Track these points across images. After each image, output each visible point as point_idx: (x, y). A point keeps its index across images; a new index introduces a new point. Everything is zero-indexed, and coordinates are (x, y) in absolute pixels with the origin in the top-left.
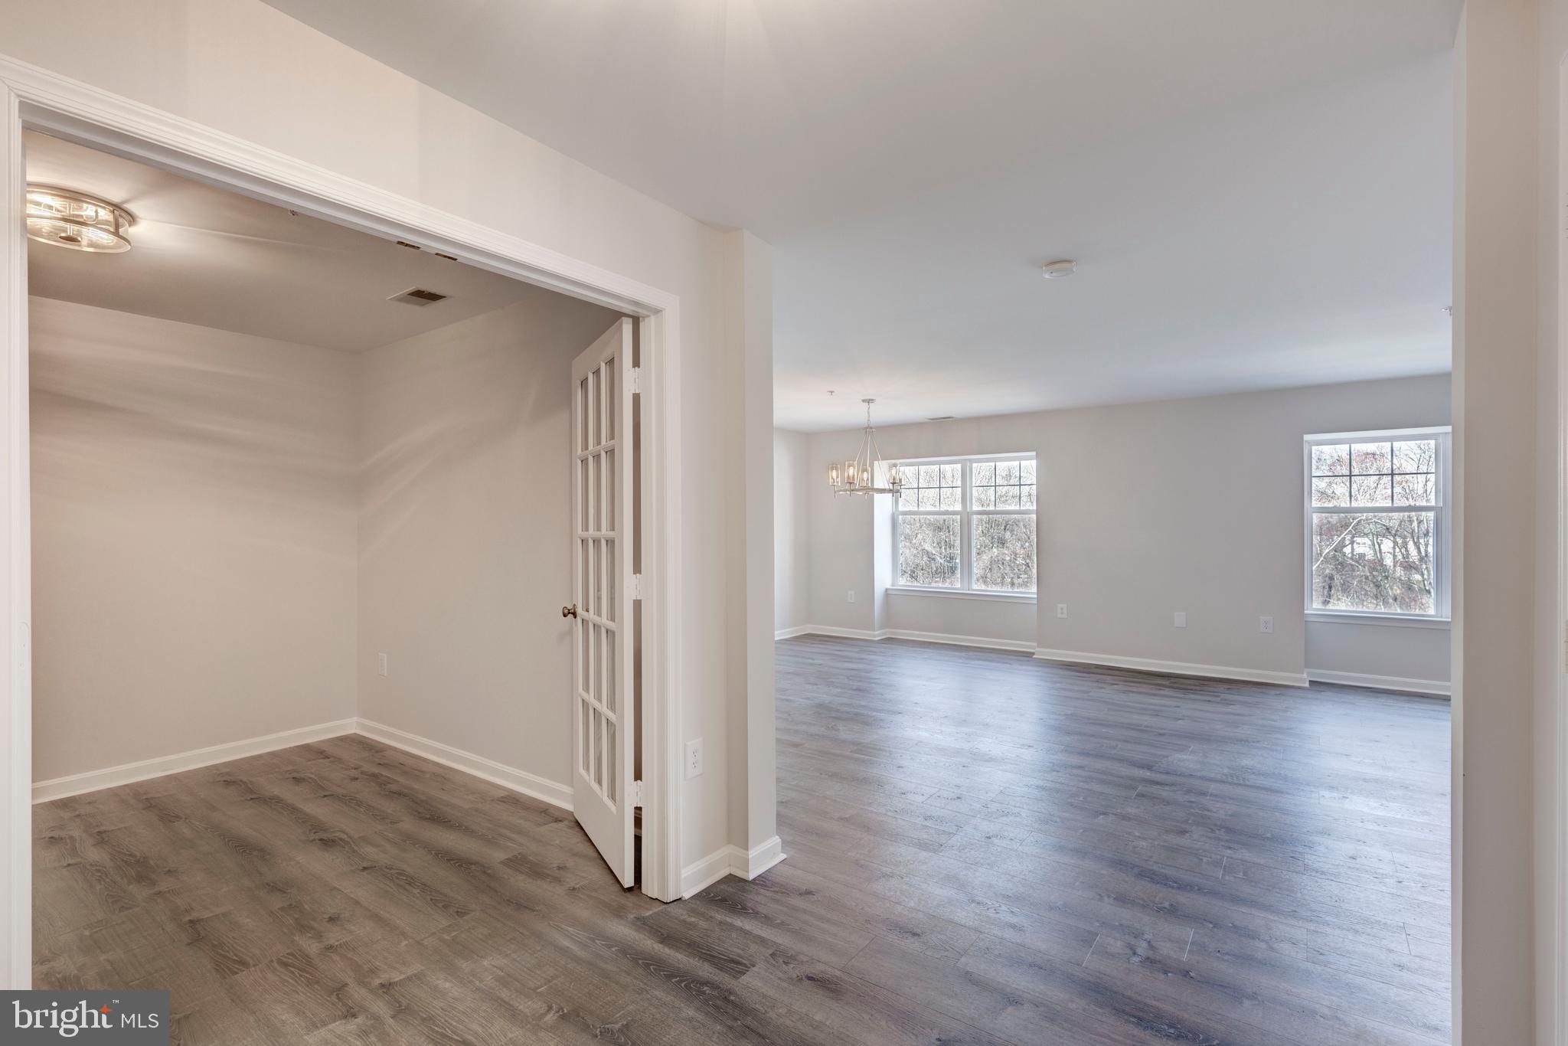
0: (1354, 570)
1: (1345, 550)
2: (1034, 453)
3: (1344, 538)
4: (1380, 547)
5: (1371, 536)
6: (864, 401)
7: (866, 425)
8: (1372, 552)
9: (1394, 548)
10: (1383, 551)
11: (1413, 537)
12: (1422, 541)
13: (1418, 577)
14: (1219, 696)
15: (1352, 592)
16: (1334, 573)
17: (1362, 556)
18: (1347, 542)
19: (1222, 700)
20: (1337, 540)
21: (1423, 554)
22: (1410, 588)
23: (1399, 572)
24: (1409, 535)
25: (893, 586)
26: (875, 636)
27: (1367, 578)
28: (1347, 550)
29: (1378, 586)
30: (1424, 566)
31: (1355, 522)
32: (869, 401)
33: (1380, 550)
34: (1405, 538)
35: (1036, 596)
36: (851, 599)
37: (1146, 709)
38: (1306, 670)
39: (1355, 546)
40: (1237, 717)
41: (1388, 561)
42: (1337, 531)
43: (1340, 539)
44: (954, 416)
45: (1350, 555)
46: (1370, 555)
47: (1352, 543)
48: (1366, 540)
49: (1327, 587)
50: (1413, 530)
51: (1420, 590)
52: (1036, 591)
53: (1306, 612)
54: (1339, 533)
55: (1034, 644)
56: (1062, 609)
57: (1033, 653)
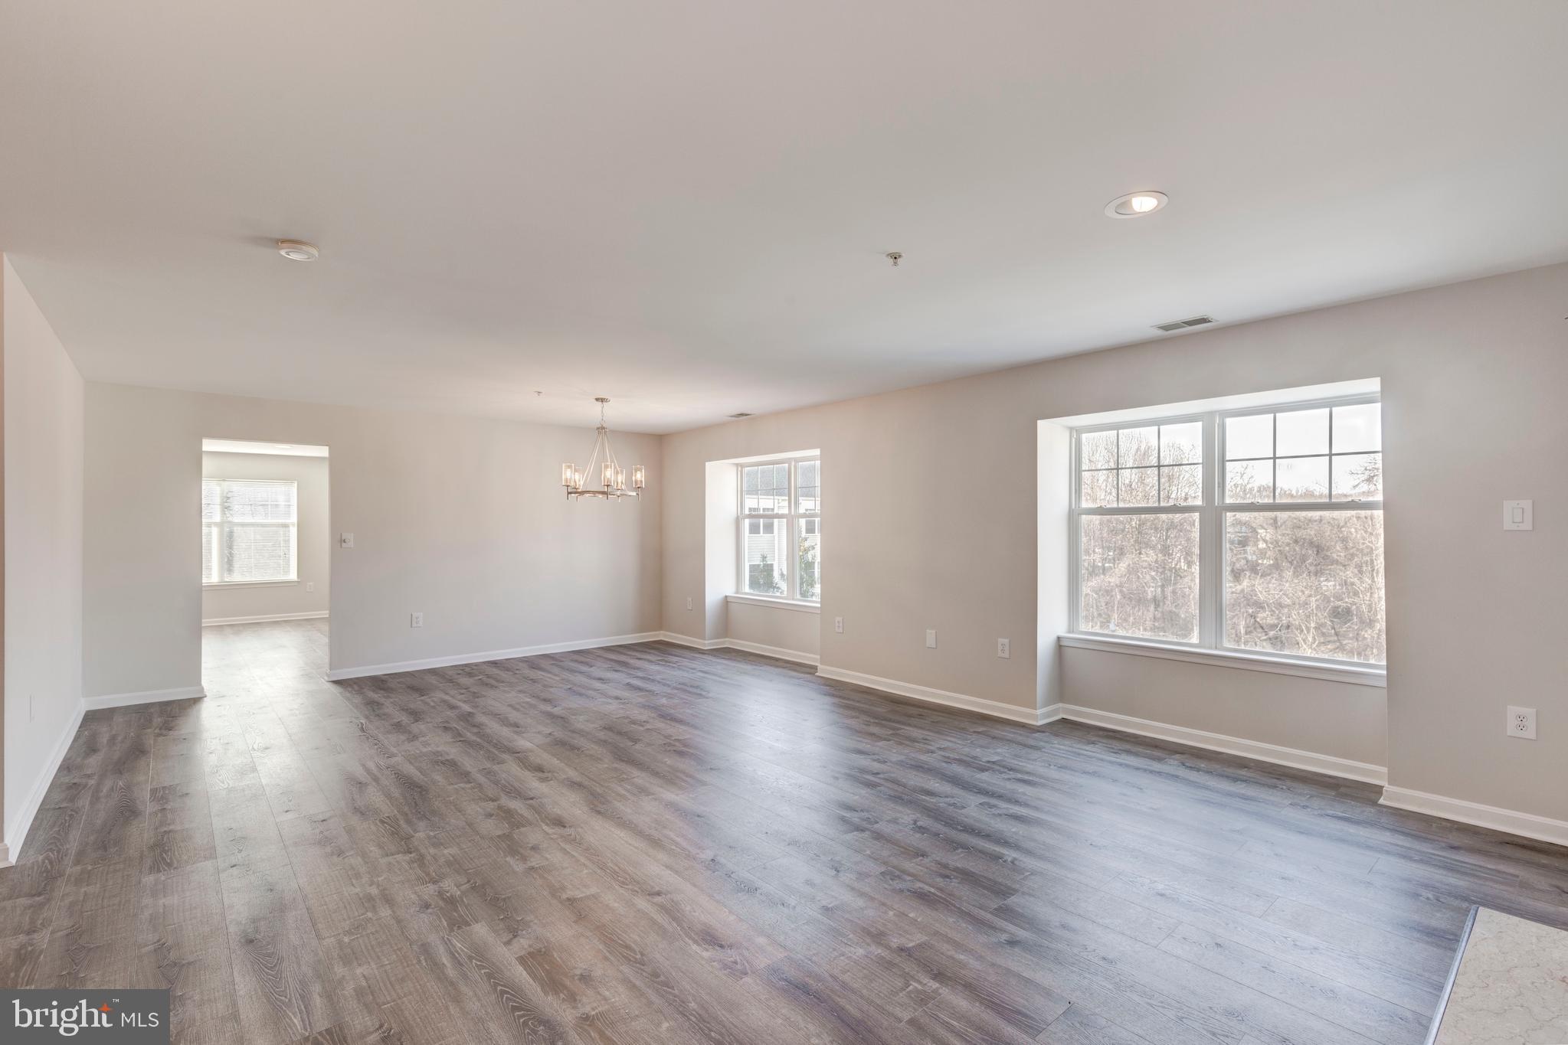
6: (597, 400)
7: (600, 426)
26: (704, 645)
32: (602, 400)
55: (818, 657)
56: (838, 622)
57: (815, 668)
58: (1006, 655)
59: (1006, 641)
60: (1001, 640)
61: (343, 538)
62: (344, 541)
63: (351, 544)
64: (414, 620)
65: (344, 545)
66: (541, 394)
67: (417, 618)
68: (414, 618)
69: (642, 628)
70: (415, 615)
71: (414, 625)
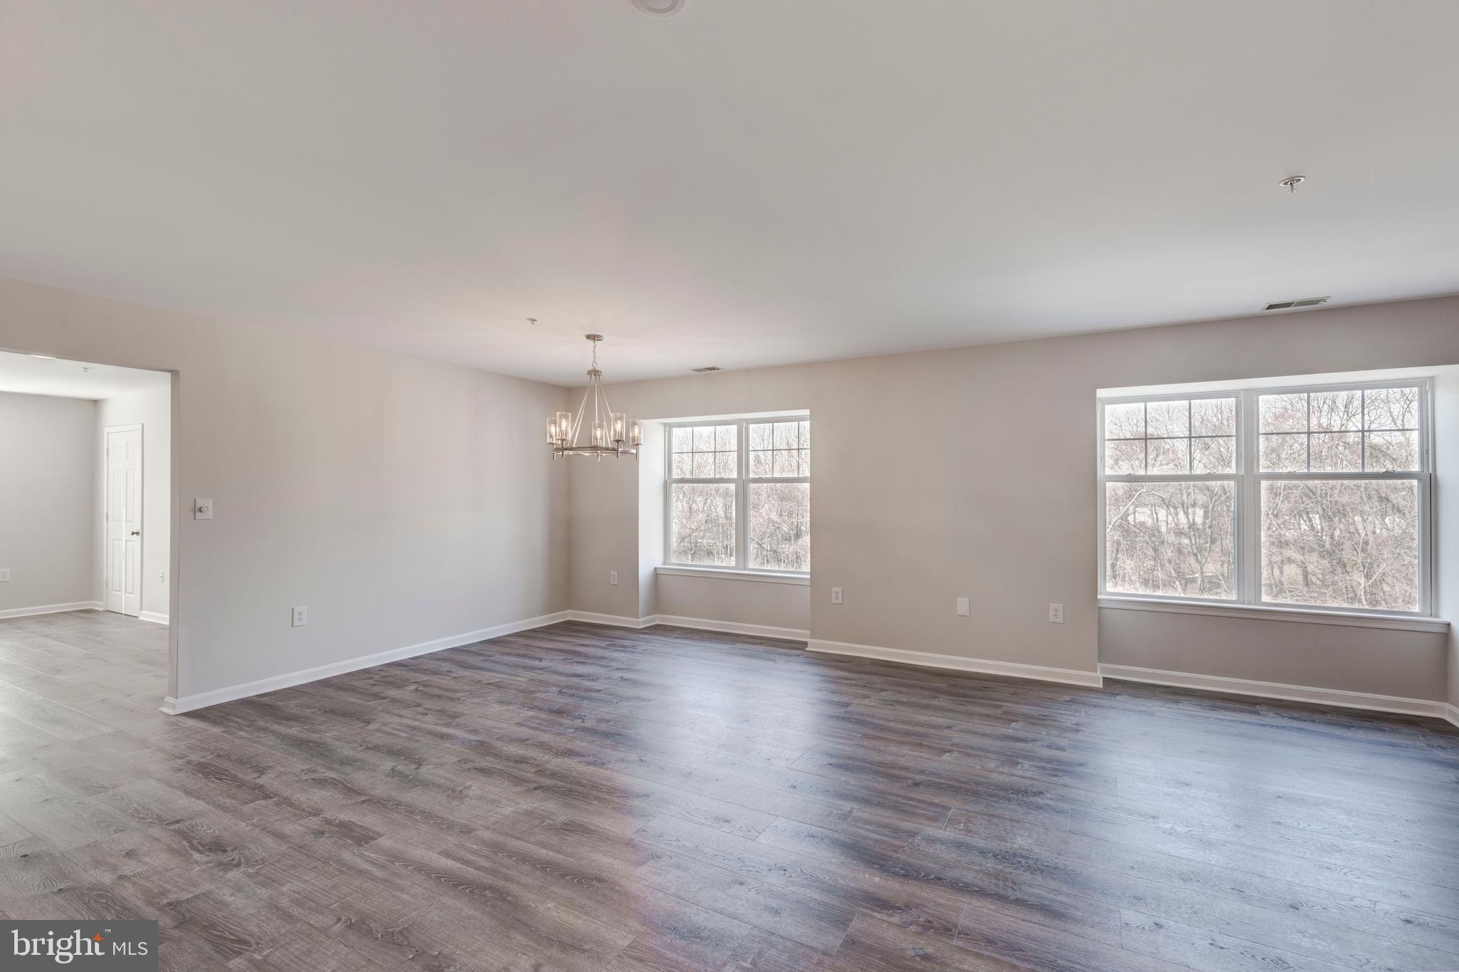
0: (1136, 537)
1: (1129, 518)
2: (806, 412)
3: (1128, 508)
4: (1157, 515)
5: (1150, 506)
6: (588, 337)
7: (591, 368)
8: (1150, 520)
9: (1167, 516)
10: (1160, 520)
11: (1183, 507)
12: (1190, 510)
13: (1186, 541)
14: (1000, 707)
15: (1135, 556)
16: (1121, 539)
17: (1142, 524)
18: (1131, 511)
19: (1004, 713)
20: (1122, 510)
21: (1191, 521)
22: (1180, 552)
23: (1171, 538)
24: (1180, 506)
25: (664, 564)
26: (638, 623)
27: (1147, 543)
28: (1131, 518)
29: (1155, 550)
30: (1192, 533)
31: (1138, 493)
32: (593, 337)
33: (1157, 518)
34: (1175, 508)
35: (809, 577)
36: (614, 580)
37: (908, 734)
38: (1100, 665)
39: (1137, 515)
40: (1019, 745)
41: (1163, 529)
42: (1123, 502)
43: (1125, 509)
44: (718, 366)
45: (1133, 523)
46: (1149, 522)
47: (1134, 513)
48: (1147, 510)
49: (1115, 550)
50: (1184, 502)
51: (1189, 553)
52: (809, 571)
53: (1099, 597)
54: (1124, 504)
55: (808, 632)
56: (837, 593)
57: (805, 644)
58: (1060, 620)
59: (1060, 606)
60: (1053, 606)
61: (198, 505)
62: (200, 510)
63: (209, 514)
64: (296, 617)
65: (199, 515)
66: (535, 322)
67: (300, 613)
68: (295, 613)
69: (550, 609)
70: (297, 609)
71: (296, 623)
